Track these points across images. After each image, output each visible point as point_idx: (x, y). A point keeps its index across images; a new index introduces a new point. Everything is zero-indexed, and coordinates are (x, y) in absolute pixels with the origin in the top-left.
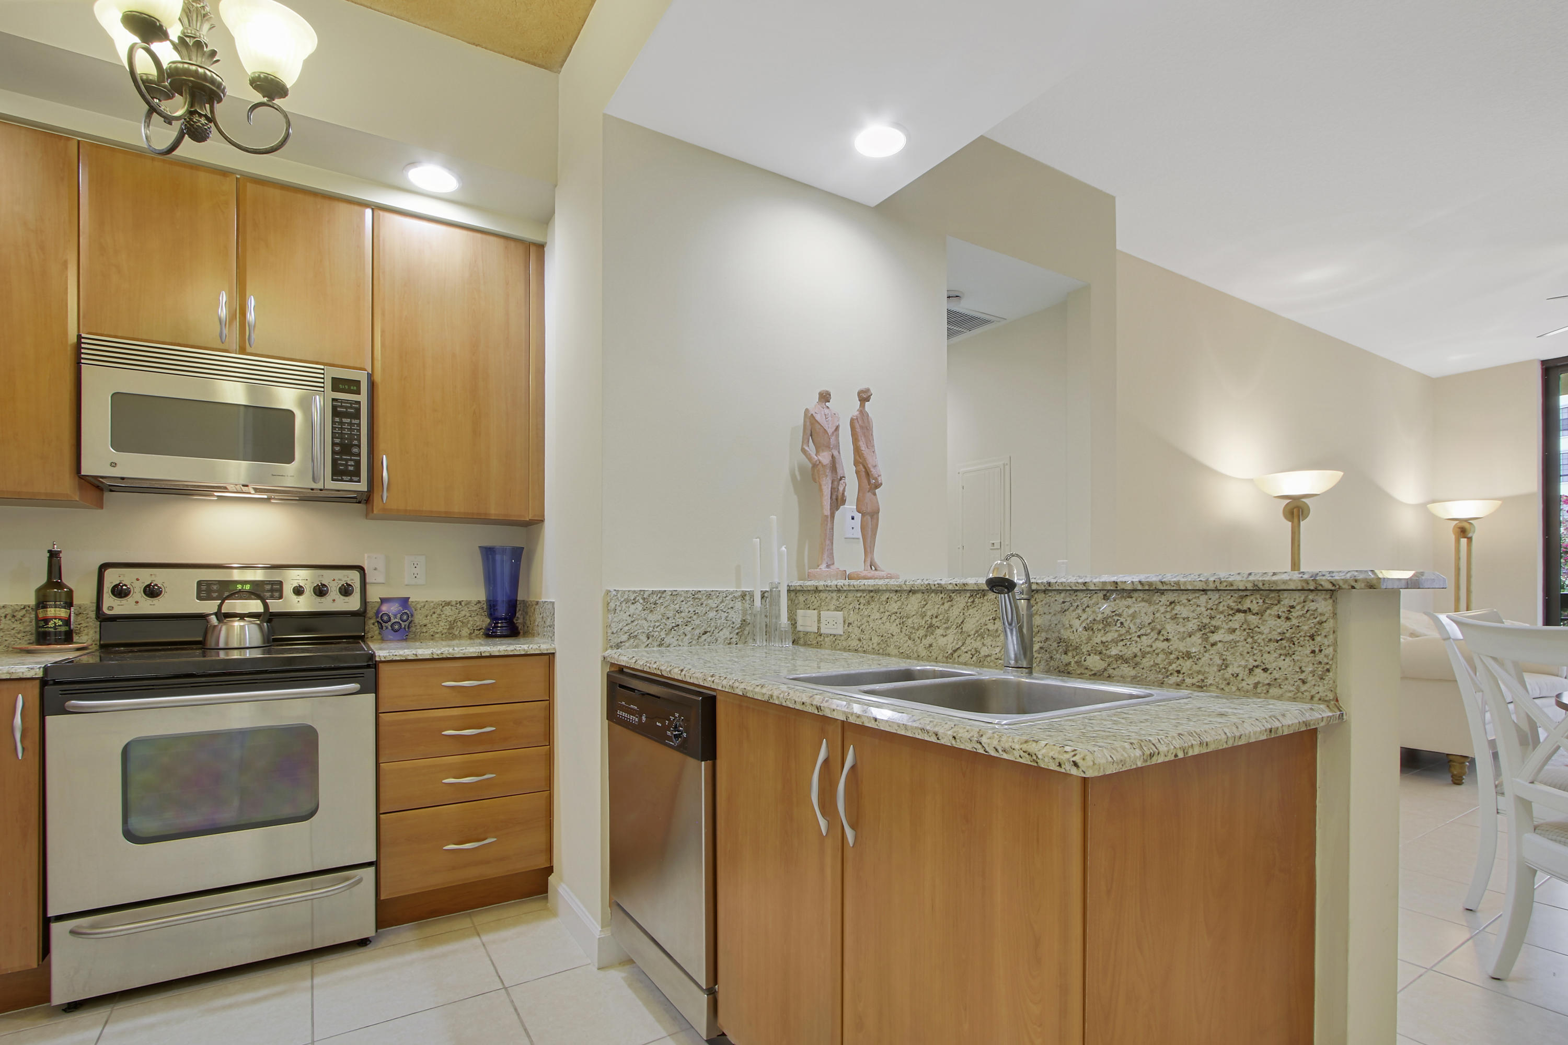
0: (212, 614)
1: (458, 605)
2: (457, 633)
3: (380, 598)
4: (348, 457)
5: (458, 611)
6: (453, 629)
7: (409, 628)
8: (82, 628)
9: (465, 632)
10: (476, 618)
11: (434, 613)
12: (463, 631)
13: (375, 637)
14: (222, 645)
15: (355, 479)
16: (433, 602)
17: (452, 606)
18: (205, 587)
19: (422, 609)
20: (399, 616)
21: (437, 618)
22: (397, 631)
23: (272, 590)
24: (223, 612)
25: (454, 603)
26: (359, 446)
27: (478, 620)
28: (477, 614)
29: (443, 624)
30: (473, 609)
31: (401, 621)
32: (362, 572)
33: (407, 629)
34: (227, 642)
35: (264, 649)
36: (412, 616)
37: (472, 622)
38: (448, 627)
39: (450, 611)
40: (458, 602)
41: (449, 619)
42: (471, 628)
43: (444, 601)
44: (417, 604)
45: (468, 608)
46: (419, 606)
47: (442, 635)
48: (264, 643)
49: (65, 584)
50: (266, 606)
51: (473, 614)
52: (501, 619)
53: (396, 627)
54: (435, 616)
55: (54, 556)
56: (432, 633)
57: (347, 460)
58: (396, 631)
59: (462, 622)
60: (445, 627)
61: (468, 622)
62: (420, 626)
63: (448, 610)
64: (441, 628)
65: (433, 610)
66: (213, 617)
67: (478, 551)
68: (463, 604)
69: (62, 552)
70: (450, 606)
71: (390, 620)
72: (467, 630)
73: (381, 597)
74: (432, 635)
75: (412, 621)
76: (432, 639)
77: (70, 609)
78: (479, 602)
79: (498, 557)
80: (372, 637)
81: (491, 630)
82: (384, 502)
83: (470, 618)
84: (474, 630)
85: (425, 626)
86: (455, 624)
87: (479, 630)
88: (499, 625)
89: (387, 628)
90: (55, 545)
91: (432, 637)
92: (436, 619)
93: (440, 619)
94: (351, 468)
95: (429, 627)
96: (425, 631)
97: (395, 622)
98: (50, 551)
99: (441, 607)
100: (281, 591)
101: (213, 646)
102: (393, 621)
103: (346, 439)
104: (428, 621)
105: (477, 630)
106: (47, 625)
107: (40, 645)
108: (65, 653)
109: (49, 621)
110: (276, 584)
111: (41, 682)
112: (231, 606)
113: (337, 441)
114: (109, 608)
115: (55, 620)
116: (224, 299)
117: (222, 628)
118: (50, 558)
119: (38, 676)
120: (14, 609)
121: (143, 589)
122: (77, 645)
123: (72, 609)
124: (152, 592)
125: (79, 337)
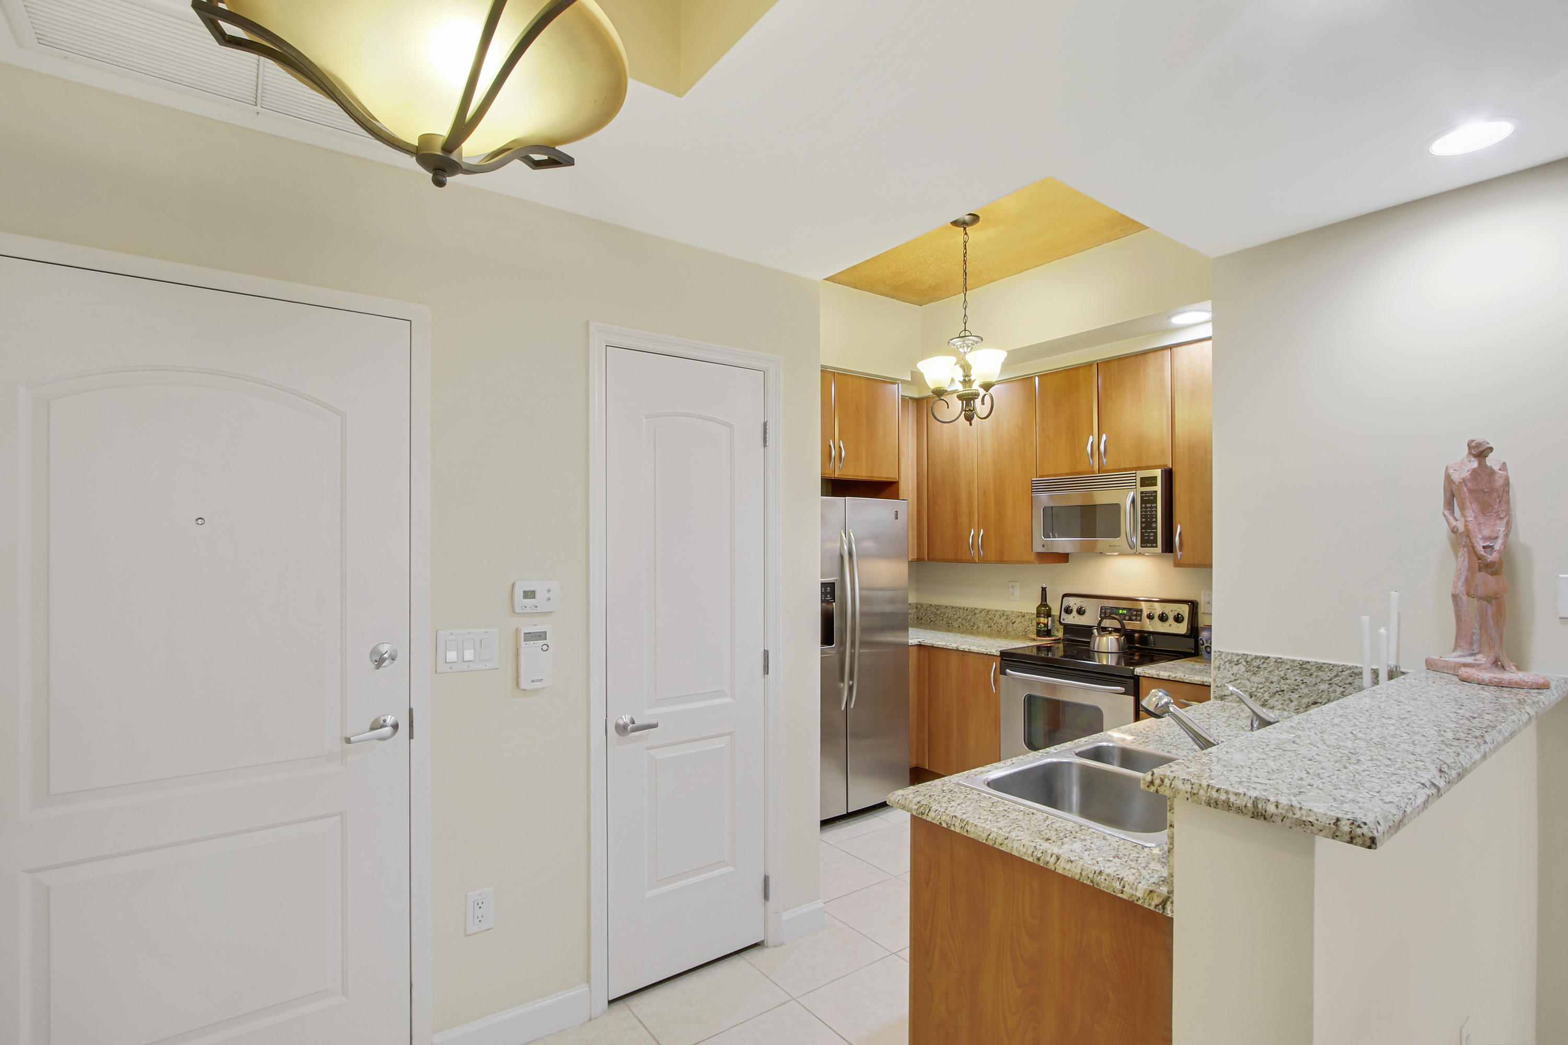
0: (1096, 628)
4: (1150, 531)
8: (1059, 629)
14: (1096, 650)
15: (1154, 545)
18: (1104, 610)
23: (1136, 615)
24: (1101, 628)
26: (1156, 522)
32: (1194, 605)
34: (1098, 648)
35: (1119, 655)
48: (1120, 650)
49: (1048, 605)
50: (1125, 625)
55: (1044, 590)
57: (1149, 533)
66: (1096, 630)
69: (1047, 588)
77: (1048, 619)
82: (1178, 559)
90: (1044, 585)
94: (1152, 538)
98: (1042, 588)
100: (1141, 615)
101: (1091, 649)
103: (1149, 518)
106: (1039, 626)
107: (1037, 636)
108: (1045, 641)
109: (1041, 624)
110: (1139, 611)
111: (1000, 658)
112: (1107, 623)
113: (1143, 520)
114: (1064, 619)
115: (1044, 624)
116: (1091, 441)
117: (1098, 638)
118: (1042, 590)
119: (999, 655)
120: (1028, 617)
121: (1077, 610)
122: (1053, 638)
123: (1050, 618)
124: (1081, 612)
125: (1032, 481)
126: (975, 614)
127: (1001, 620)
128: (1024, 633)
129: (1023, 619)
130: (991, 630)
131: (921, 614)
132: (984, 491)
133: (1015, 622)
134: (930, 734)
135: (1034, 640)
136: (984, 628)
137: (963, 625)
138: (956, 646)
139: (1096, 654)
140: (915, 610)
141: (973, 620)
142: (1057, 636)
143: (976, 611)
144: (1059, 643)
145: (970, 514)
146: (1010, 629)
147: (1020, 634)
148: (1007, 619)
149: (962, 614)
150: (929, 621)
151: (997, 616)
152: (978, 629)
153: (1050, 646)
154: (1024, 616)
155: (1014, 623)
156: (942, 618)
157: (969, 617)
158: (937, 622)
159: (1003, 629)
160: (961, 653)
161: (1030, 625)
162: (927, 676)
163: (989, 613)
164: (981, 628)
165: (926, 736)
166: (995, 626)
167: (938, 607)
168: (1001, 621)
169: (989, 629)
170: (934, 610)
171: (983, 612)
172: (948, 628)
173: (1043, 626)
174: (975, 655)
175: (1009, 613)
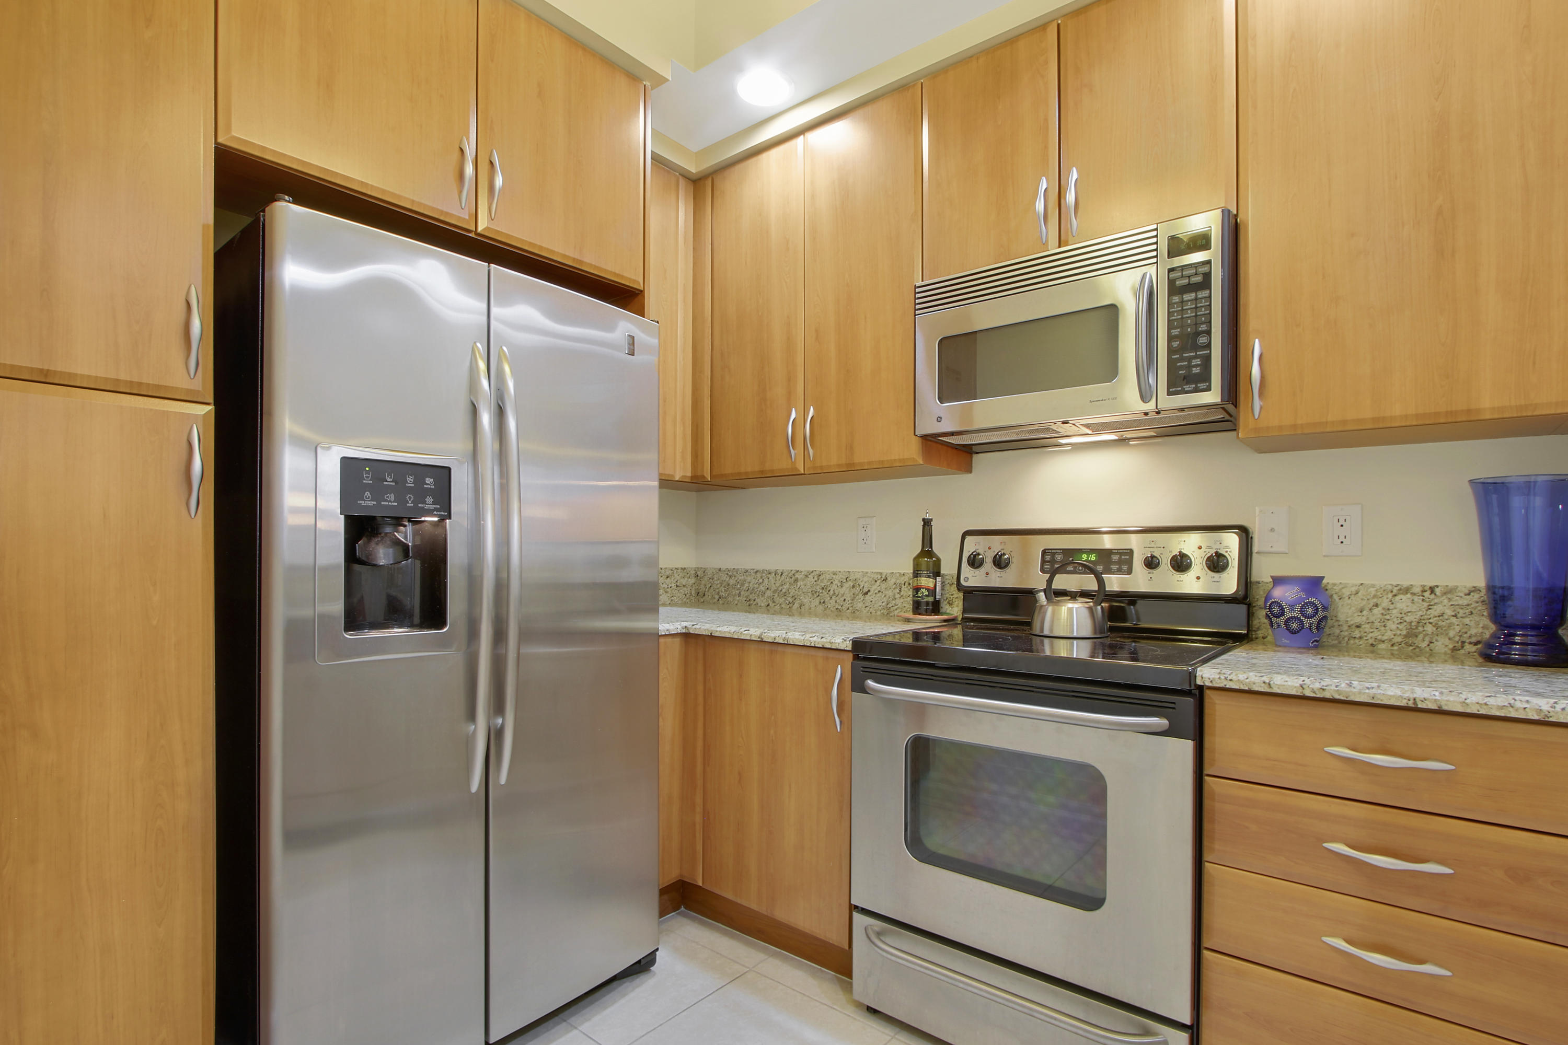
0: (1041, 591)
1: (1427, 594)
2: (1424, 645)
3: (1272, 577)
4: (1192, 354)
5: (1426, 604)
6: (1417, 636)
7: (1318, 628)
8: (954, 599)
9: (1442, 645)
10: (1467, 621)
11: (1377, 605)
12: (1439, 643)
13: (1269, 637)
14: (1046, 632)
15: (1202, 386)
16: (1373, 586)
17: (1413, 594)
18: (1050, 557)
19: (1352, 597)
20: (1298, 607)
21: (1382, 614)
22: (1295, 633)
23: (1120, 562)
24: (1053, 588)
25: (1417, 590)
26: (1209, 333)
27: (1472, 624)
28: (1472, 613)
29: (1394, 627)
30: (1460, 602)
31: (1303, 615)
32: (1244, 534)
33: (1315, 631)
34: (1051, 630)
35: (1095, 643)
36: (1325, 608)
37: (1457, 629)
38: (1404, 632)
39: (1410, 604)
40: (1426, 588)
41: (1408, 619)
42: (1457, 638)
43: (1398, 585)
44: (1343, 588)
45: (1450, 600)
46: (1346, 592)
47: (1392, 645)
48: (1095, 633)
49: (935, 553)
50: (1101, 582)
51: (1461, 611)
52: (1523, 627)
53: (1295, 626)
54: (1376, 611)
55: (927, 523)
56: (1371, 641)
57: (1190, 359)
58: (1293, 632)
59: (1437, 626)
60: (1399, 632)
61: (1450, 626)
62: (1349, 626)
63: (1403, 602)
64: (1389, 635)
65: (1375, 600)
66: (1042, 595)
67: (1468, 490)
68: (1438, 591)
69: (933, 520)
70: (1409, 595)
71: (1283, 614)
72: (1447, 642)
73: (1272, 575)
74: (1372, 645)
75: (1325, 618)
76: (1372, 652)
77: (936, 579)
78: (1476, 590)
79: (1517, 502)
80: (1264, 638)
81: (1496, 647)
82: (1256, 417)
83: (1454, 620)
84: (1463, 642)
85: (1358, 627)
86: (1421, 629)
87: (1476, 644)
88: (1518, 639)
89: (1279, 626)
90: (927, 513)
91: (1371, 648)
92: (1380, 616)
93: (1388, 617)
94: (1196, 370)
95: (1367, 630)
96: (1357, 636)
97: (1292, 617)
98: (924, 520)
99: (1390, 595)
100: (1130, 563)
101: (1038, 632)
102: (1288, 614)
103: (1189, 326)
104: (1364, 618)
105: (1470, 643)
106: (920, 595)
107: (914, 614)
108: (927, 623)
109: (923, 590)
110: (1125, 554)
111: (851, 655)
112: (1062, 582)
113: (1176, 332)
114: (967, 579)
115: (928, 589)
116: (1044, 187)
117: (1050, 609)
118: (924, 526)
119: (849, 648)
120: (893, 581)
121: (995, 557)
122: (945, 617)
123: (939, 579)
124: (1000, 563)
125: (916, 287)
126: (796, 580)
127: (844, 588)
128: (885, 612)
129: (884, 586)
130: (825, 609)
131: (702, 586)
132: (817, 331)
133: (869, 591)
134: (706, 814)
135: (908, 620)
136: (813, 606)
137: (774, 602)
138: (758, 633)
139: (1046, 641)
140: (692, 581)
141: (792, 592)
142: (948, 614)
143: (798, 576)
144: (956, 625)
145: (790, 379)
146: (859, 605)
147: (879, 613)
148: (853, 587)
149: (773, 581)
150: (717, 597)
151: (836, 582)
152: (800, 607)
153: (938, 632)
154: (885, 580)
155: (866, 593)
156: (738, 592)
157: (786, 587)
158: (730, 599)
159: (846, 605)
160: (767, 647)
161: (897, 596)
162: (701, 699)
163: (821, 578)
164: (807, 606)
165: (698, 819)
166: (833, 601)
167: (731, 573)
168: (842, 591)
169: (821, 607)
170: (724, 577)
171: (811, 576)
172: (750, 606)
173: (927, 593)
174: (797, 650)
175: (858, 576)
